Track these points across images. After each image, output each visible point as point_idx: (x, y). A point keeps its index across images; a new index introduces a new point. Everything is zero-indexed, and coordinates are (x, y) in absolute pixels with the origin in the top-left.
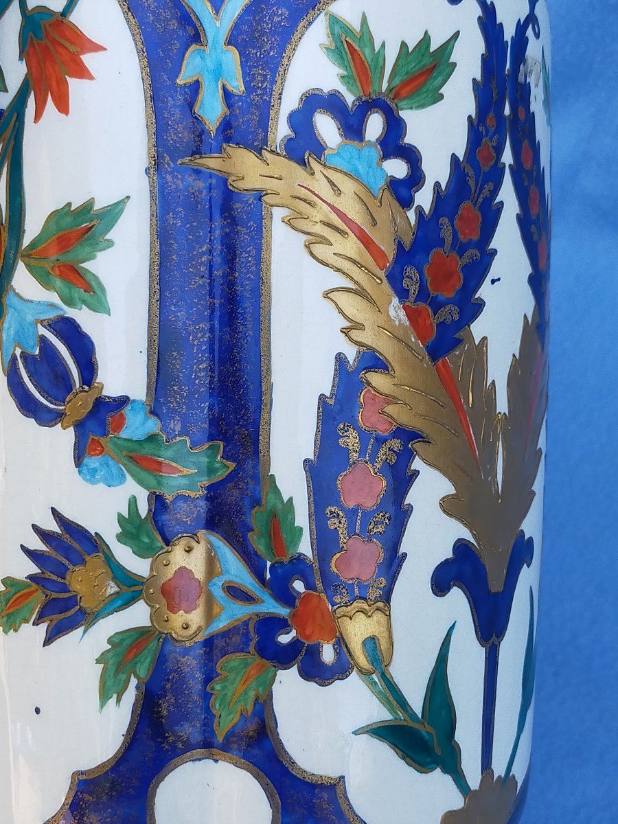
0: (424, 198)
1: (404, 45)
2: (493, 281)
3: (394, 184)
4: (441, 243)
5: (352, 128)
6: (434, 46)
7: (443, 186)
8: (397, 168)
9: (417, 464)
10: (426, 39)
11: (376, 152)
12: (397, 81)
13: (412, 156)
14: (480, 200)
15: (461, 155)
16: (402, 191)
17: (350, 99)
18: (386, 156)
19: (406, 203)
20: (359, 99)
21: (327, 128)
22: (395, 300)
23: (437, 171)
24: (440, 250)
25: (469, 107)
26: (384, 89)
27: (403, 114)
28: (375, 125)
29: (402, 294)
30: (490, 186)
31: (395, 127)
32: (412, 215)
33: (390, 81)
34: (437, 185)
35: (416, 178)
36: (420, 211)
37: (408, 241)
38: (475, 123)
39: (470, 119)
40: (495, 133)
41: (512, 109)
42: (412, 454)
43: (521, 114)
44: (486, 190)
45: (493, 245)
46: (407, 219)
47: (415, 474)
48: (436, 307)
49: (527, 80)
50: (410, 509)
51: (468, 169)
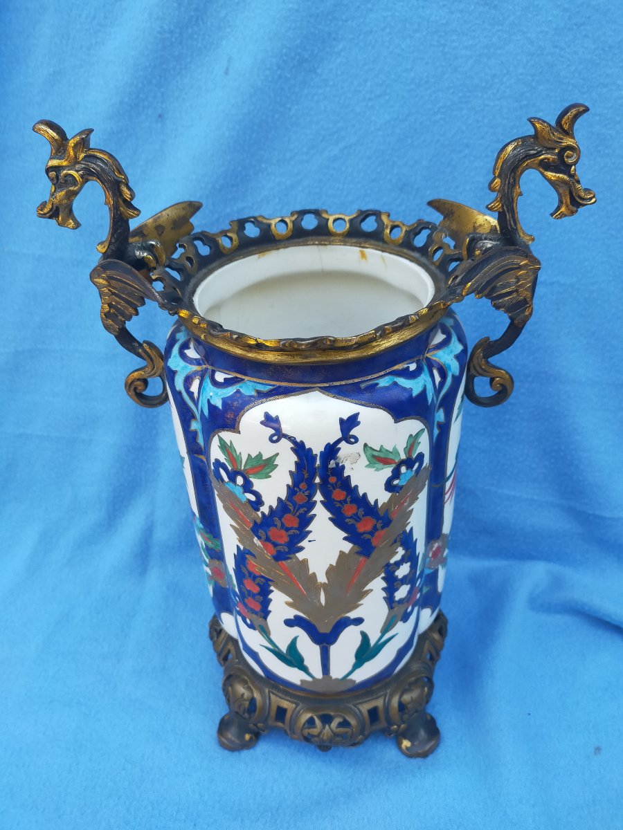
0: (265, 509)
1: (249, 455)
2: (310, 541)
3: (250, 501)
4: (276, 526)
5: (233, 479)
6: (264, 457)
7: (274, 507)
8: (251, 497)
9: (272, 588)
10: (260, 455)
11: (241, 490)
12: (248, 467)
13: (257, 494)
14: (298, 514)
16: (255, 505)
17: (230, 467)
18: (245, 491)
19: (258, 510)
20: (233, 469)
21: (223, 474)
22: (256, 538)
23: (270, 501)
24: (275, 528)
25: (288, 481)
26: (243, 468)
27: (251, 479)
28: (240, 480)
29: (259, 538)
30: (306, 509)
31: (248, 482)
32: (259, 514)
33: (244, 467)
34: (271, 507)
35: (260, 502)
36: (263, 513)
37: (259, 521)
38: (292, 487)
39: (288, 486)
40: (306, 490)
41: (321, 478)
42: (270, 586)
43: (333, 480)
44: (302, 511)
45: (309, 529)
46: (257, 515)
47: (272, 591)
48: (275, 545)
49: (341, 464)
50: (271, 600)
51: (288, 503)
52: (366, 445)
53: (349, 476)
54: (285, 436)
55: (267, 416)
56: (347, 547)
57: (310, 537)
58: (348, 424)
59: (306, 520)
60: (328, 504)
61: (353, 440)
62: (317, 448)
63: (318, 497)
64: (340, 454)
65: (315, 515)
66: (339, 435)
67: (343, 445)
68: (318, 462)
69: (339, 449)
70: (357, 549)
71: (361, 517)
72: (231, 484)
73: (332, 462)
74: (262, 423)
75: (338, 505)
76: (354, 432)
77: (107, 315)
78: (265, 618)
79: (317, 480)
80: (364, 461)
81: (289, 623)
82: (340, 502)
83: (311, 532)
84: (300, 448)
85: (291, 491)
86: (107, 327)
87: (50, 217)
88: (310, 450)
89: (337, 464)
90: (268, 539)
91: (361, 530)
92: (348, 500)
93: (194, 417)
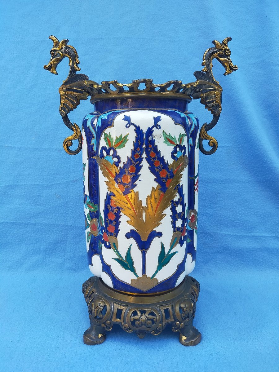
0: (121, 165)
1: (117, 137)
2: (140, 181)
3: (115, 162)
4: (125, 173)
5: (108, 153)
6: (123, 137)
7: (125, 163)
8: (116, 160)
9: (121, 214)
10: (121, 136)
11: (112, 157)
12: (116, 144)
13: (118, 157)
14: (135, 165)
15: (130, 157)
16: (117, 164)
17: (108, 148)
19: (117, 166)
20: (109, 147)
21: (104, 153)
23: (124, 160)
24: (125, 175)
25: (132, 147)
26: (113, 145)
27: (116, 150)
28: (112, 152)
29: (117, 183)
30: (139, 162)
31: (115, 152)
32: (119, 168)
34: (124, 163)
35: (119, 161)
36: (120, 168)
37: (118, 173)
38: (133, 150)
39: (132, 149)
40: (139, 151)
41: (146, 146)
42: (120, 212)
43: (150, 146)
44: (137, 163)
45: (140, 173)
46: (118, 169)
47: (121, 216)
48: (124, 185)
49: (154, 139)
50: (120, 222)
51: (132, 159)
52: (163, 131)
53: (157, 145)
54: (132, 124)
55: (125, 116)
56: (155, 185)
57: (140, 178)
58: (157, 120)
59: (139, 168)
60: (148, 160)
61: (159, 127)
62: (145, 130)
63: (144, 155)
64: (154, 133)
65: (143, 165)
66: (153, 124)
67: (155, 129)
68: (145, 137)
69: (153, 131)
70: (160, 187)
71: (162, 168)
72: (108, 156)
73: (150, 137)
74: (123, 119)
75: (152, 160)
76: (159, 123)
77: (62, 108)
78: (116, 236)
79: (144, 146)
80: (163, 139)
81: (128, 236)
82: (153, 158)
83: (140, 175)
84: (138, 130)
85: (133, 152)
86: (61, 113)
87: (48, 70)
88: (142, 130)
89: (152, 138)
90: (121, 183)
91: (161, 176)
92: (157, 158)
93: (93, 137)
